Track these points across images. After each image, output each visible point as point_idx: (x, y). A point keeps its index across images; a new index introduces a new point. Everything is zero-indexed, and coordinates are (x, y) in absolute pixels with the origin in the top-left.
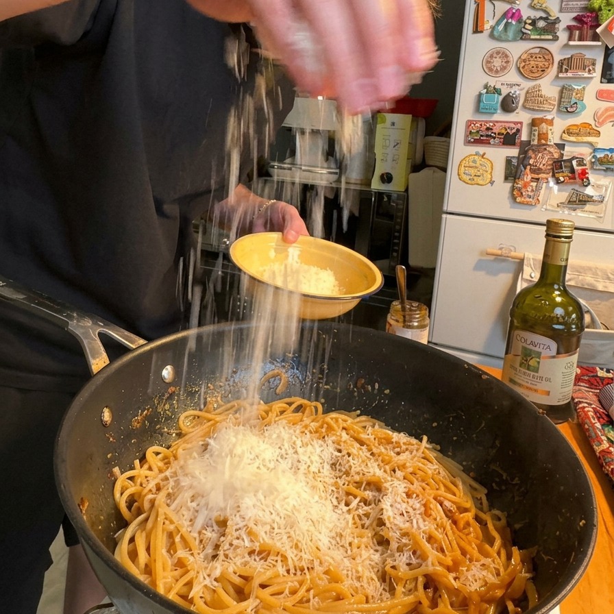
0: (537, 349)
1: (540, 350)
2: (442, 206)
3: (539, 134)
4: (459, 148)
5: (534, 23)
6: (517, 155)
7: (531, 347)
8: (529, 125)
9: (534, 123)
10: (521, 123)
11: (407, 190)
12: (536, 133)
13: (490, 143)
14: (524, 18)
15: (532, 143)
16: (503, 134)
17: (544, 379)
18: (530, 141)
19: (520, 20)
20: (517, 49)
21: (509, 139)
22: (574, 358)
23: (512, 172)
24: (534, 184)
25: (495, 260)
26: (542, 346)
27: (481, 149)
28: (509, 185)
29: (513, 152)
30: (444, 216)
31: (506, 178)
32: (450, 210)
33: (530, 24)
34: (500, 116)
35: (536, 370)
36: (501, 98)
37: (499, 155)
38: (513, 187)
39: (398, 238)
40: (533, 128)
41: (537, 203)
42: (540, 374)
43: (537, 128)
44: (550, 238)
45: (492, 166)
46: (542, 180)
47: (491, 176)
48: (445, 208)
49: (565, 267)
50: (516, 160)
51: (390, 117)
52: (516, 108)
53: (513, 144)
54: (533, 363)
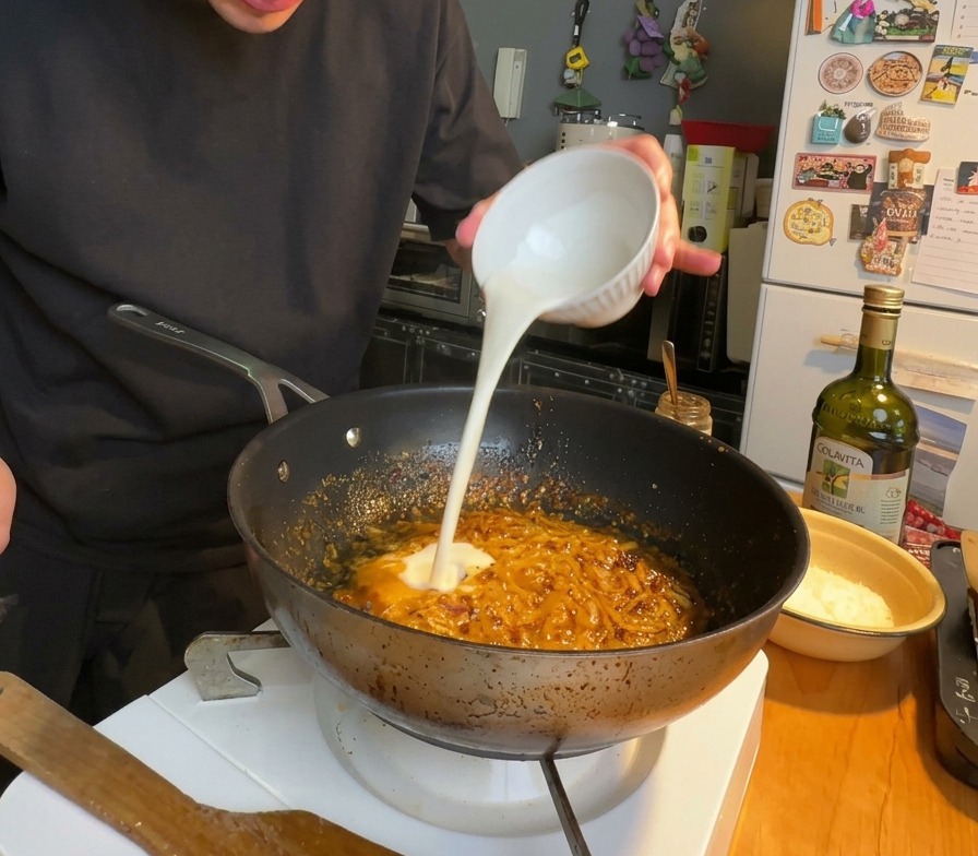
0: (843, 464)
1: (847, 465)
2: (761, 272)
3: (900, 173)
4: (785, 193)
5: (891, 18)
6: (867, 203)
7: (837, 461)
8: (884, 160)
9: (894, 158)
10: (874, 158)
12: (895, 171)
13: (828, 186)
14: (878, 12)
15: (889, 186)
16: (848, 173)
17: (855, 508)
18: (887, 183)
19: (872, 15)
20: (868, 55)
21: (856, 181)
22: (900, 482)
23: (861, 227)
24: (894, 245)
25: (836, 352)
26: (850, 460)
27: (816, 194)
28: (856, 245)
29: (863, 198)
30: (764, 286)
31: (852, 236)
32: (770, 278)
33: (885, 20)
34: (842, 148)
35: (843, 493)
36: (845, 123)
37: (841, 203)
38: (861, 247)
39: (712, 318)
40: (892, 165)
41: (898, 272)
42: (848, 500)
43: (895, 165)
44: (867, 311)
45: (832, 218)
46: (906, 239)
47: (831, 231)
48: (765, 275)
49: (891, 352)
50: (866, 210)
51: (704, 150)
52: (866, 136)
53: (863, 187)
54: (839, 484)
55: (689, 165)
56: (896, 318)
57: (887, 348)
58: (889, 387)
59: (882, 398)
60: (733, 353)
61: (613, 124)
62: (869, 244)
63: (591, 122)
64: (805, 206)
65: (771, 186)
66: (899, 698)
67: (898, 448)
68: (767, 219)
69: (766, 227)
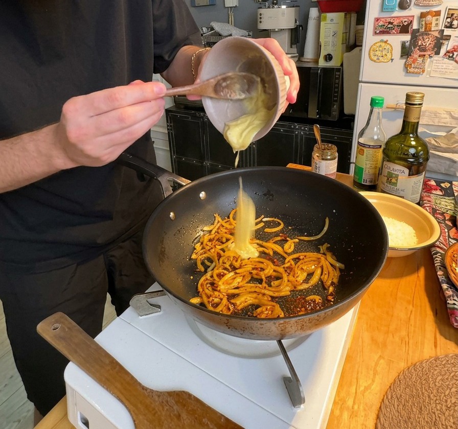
0: (395, 173)
1: (398, 173)
2: (359, 77)
3: (426, 23)
4: (370, 38)
6: (409, 40)
7: (392, 172)
8: (418, 17)
9: (423, 15)
10: (413, 16)
11: (342, 65)
12: (423, 23)
13: (390, 33)
15: (421, 30)
16: (400, 26)
17: (400, 190)
18: (419, 29)
21: (404, 29)
22: (420, 179)
23: (406, 52)
24: (421, 59)
26: (399, 171)
27: (385, 37)
28: (403, 61)
29: (407, 38)
30: (360, 84)
31: (402, 56)
32: (364, 80)
34: (398, 13)
35: (395, 184)
37: (397, 40)
38: (406, 62)
39: (337, 92)
40: (421, 20)
41: (423, 71)
42: (398, 187)
43: (424, 19)
44: (407, 105)
45: (392, 48)
46: (427, 56)
47: (392, 55)
48: (360, 79)
49: (418, 123)
50: (409, 43)
51: (330, 16)
52: (409, 6)
53: (407, 32)
54: (394, 180)
55: (322, 23)
56: (421, 107)
57: (416, 121)
58: (417, 138)
59: (413, 143)
60: (347, 111)
61: (284, 7)
62: (410, 60)
63: (273, 7)
64: (379, 44)
65: (363, 29)
66: (418, 269)
67: (421, 164)
68: (361, 46)
69: (361, 50)
